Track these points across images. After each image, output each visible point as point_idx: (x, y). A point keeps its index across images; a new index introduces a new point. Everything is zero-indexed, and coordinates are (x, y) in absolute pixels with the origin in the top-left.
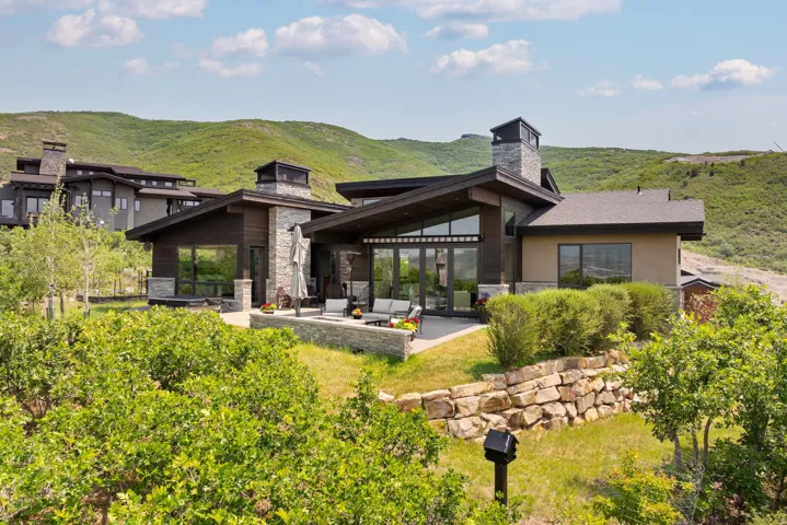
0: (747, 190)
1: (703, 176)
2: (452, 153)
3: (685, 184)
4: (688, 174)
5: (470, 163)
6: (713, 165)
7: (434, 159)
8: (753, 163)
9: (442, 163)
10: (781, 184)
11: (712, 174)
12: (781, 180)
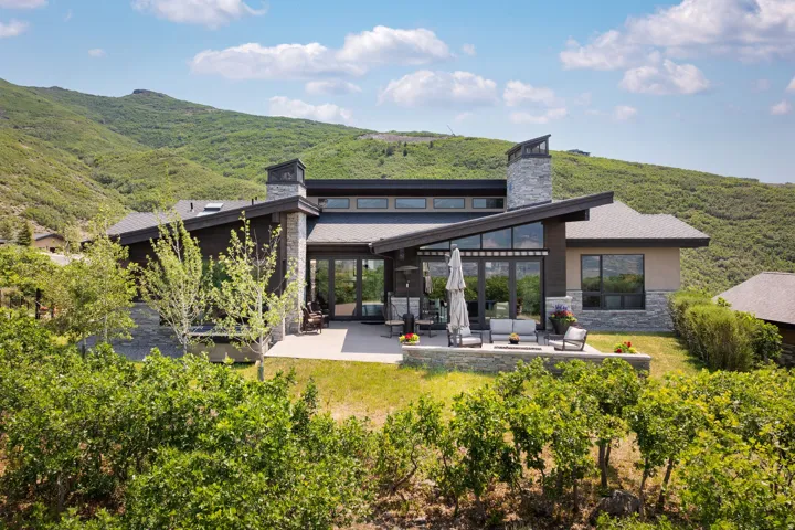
0: (436, 171)
1: (398, 155)
2: (122, 111)
3: (382, 163)
4: (384, 152)
5: (144, 124)
6: (406, 145)
7: (98, 115)
8: (440, 146)
9: (109, 122)
10: (464, 167)
11: (405, 154)
12: (464, 163)
